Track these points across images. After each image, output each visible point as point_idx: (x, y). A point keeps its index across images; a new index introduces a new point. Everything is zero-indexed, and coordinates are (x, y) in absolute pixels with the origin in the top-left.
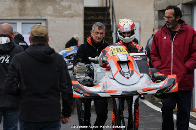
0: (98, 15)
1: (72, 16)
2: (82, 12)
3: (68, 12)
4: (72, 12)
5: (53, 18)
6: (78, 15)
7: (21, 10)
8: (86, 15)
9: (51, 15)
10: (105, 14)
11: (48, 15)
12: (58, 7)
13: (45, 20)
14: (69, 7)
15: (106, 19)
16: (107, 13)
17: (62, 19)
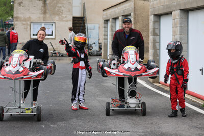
0: (79, 21)
1: (67, 21)
2: (71, 19)
3: (65, 19)
4: (67, 19)
5: (59, 22)
6: (70, 21)
7: (44, 18)
8: (73, 20)
10: (82, 20)
11: (56, 20)
12: (61, 17)
13: (55, 23)
14: (66, 17)
15: (83, 22)
17: (63, 22)
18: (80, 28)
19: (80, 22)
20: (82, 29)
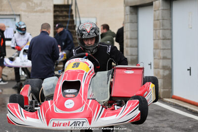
0: (62, 11)
1: (43, 12)
2: (52, 9)
3: (39, 8)
4: (43, 8)
5: (26, 13)
6: (48, 11)
8: (55, 11)
9: (25, 11)
10: (69, 10)
11: (22, 11)
12: (30, 3)
13: (19, 15)
14: (41, 3)
15: (69, 14)
16: (70, 9)
17: (34, 14)
18: (64, 25)
19: (65, 13)
20: (70, 28)
